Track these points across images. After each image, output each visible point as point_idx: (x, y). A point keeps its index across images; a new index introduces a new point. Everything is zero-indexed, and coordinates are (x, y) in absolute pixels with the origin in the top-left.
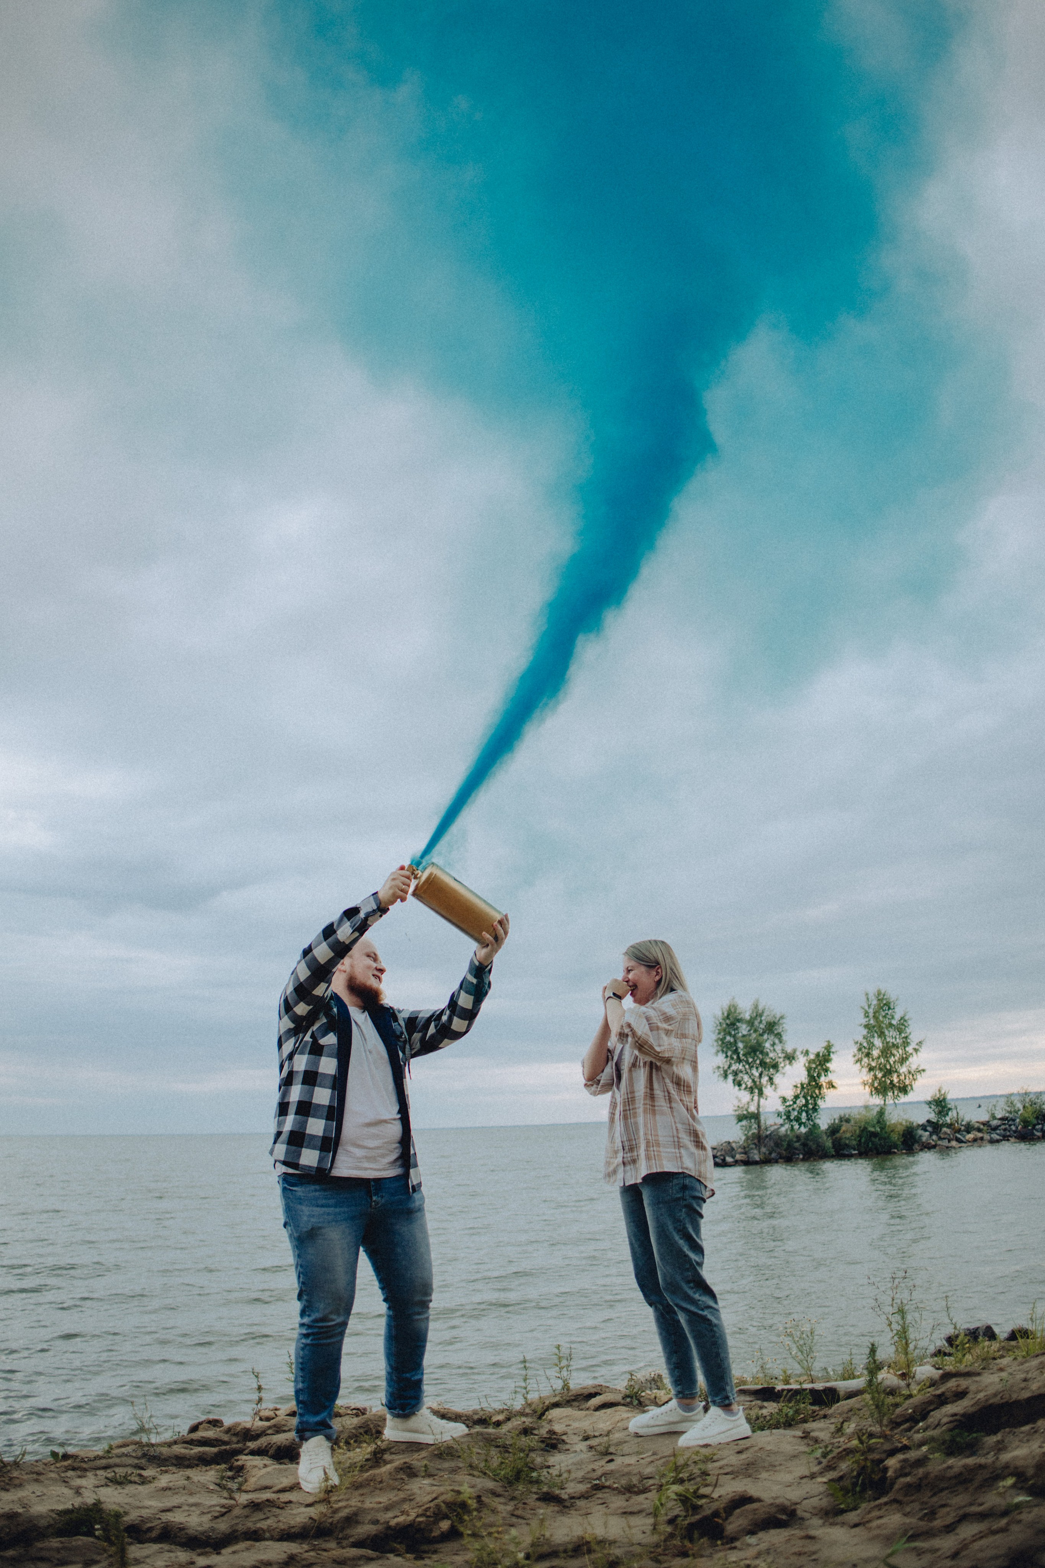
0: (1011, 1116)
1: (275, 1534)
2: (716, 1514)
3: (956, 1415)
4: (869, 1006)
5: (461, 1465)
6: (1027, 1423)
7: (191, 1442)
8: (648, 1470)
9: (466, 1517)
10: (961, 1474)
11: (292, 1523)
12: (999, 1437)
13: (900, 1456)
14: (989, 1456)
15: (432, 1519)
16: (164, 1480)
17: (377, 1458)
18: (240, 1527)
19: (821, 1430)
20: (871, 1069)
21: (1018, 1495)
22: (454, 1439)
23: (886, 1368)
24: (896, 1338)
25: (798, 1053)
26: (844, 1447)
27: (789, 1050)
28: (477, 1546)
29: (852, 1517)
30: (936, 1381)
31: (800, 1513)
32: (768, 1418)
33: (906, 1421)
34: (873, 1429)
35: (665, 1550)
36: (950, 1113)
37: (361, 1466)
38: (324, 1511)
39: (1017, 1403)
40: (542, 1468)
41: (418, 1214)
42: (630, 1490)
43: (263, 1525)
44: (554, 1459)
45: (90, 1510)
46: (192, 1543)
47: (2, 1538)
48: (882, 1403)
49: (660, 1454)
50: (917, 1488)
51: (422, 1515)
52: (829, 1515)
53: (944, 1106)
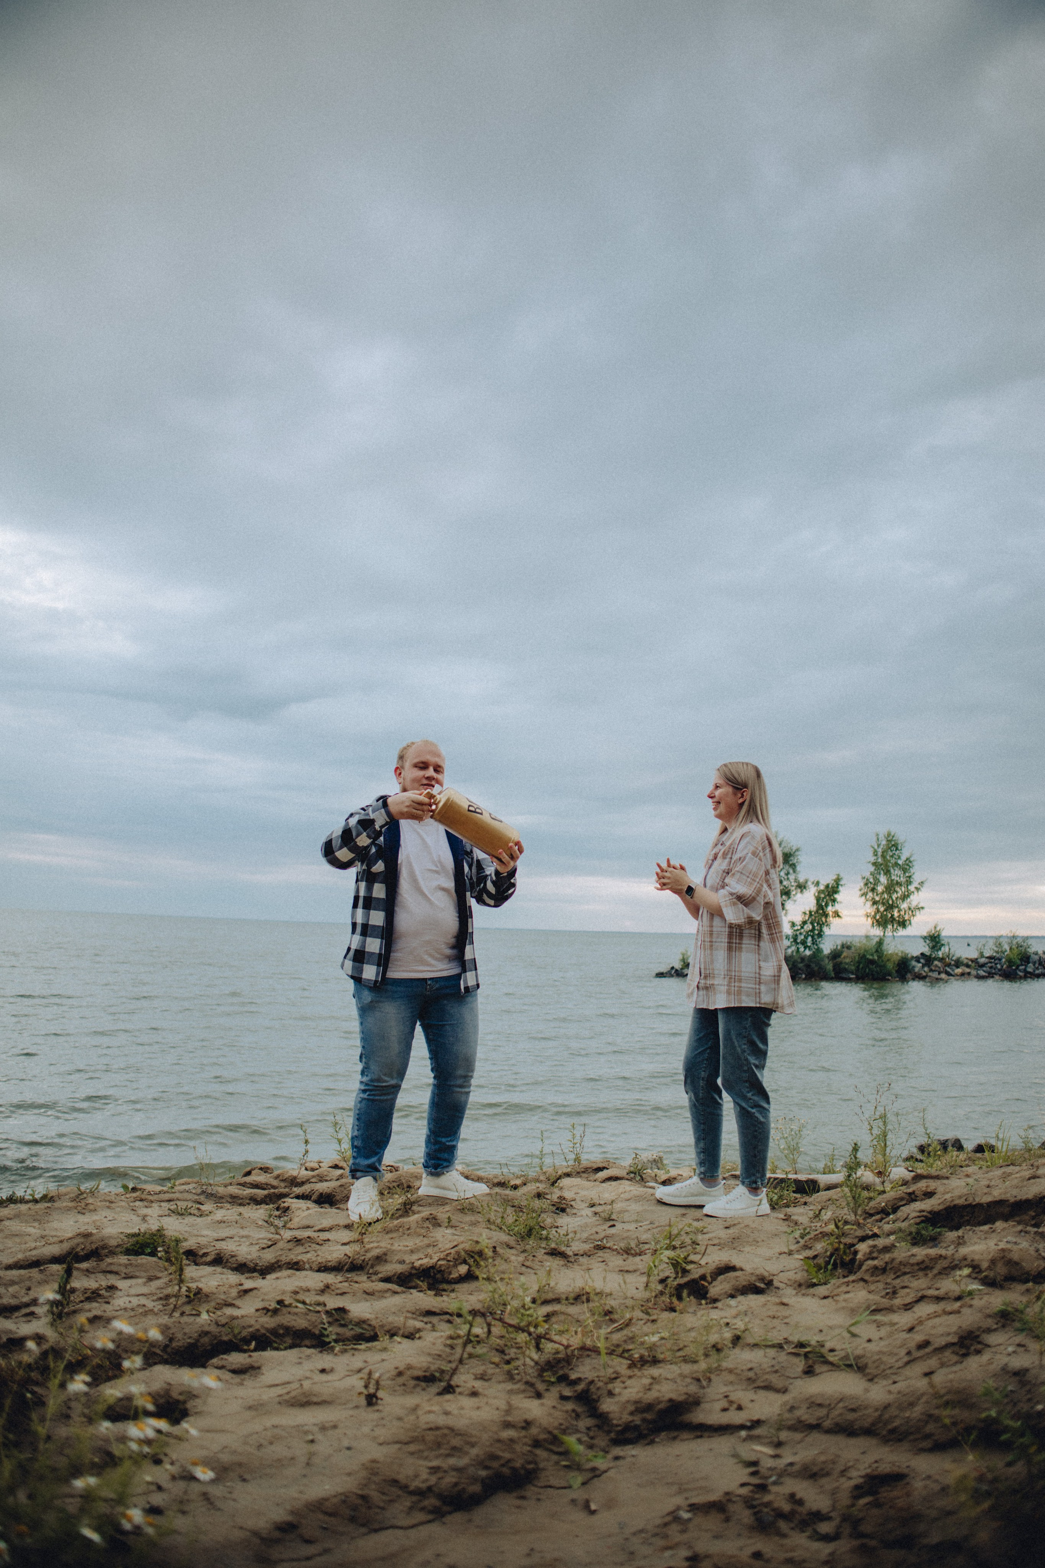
0: (998, 956)
1: (315, 1267)
2: (703, 1277)
3: (923, 1211)
4: (879, 846)
5: (480, 1220)
6: (985, 1224)
7: (244, 1185)
8: (644, 1237)
9: (482, 1263)
10: (923, 1262)
11: (329, 1258)
12: (960, 1233)
13: (870, 1242)
14: (950, 1249)
15: (451, 1263)
16: (219, 1215)
17: (407, 1209)
18: (284, 1259)
19: (802, 1214)
20: (875, 903)
21: (971, 1283)
22: (475, 1196)
23: (862, 1167)
24: (874, 1142)
25: (809, 883)
26: (821, 1230)
27: (801, 880)
28: (490, 1288)
29: (822, 1290)
30: (908, 1182)
31: (776, 1283)
33: (878, 1213)
34: (848, 1217)
35: (655, 1304)
36: (941, 949)
37: (393, 1215)
38: (358, 1249)
39: (980, 1205)
40: (551, 1228)
42: (627, 1251)
43: (304, 1258)
44: (565, 1221)
45: (155, 1235)
46: (242, 1268)
47: (77, 1253)
48: (860, 1195)
49: (657, 1224)
50: (884, 1270)
51: (443, 1259)
52: (803, 1287)
53: (937, 943)
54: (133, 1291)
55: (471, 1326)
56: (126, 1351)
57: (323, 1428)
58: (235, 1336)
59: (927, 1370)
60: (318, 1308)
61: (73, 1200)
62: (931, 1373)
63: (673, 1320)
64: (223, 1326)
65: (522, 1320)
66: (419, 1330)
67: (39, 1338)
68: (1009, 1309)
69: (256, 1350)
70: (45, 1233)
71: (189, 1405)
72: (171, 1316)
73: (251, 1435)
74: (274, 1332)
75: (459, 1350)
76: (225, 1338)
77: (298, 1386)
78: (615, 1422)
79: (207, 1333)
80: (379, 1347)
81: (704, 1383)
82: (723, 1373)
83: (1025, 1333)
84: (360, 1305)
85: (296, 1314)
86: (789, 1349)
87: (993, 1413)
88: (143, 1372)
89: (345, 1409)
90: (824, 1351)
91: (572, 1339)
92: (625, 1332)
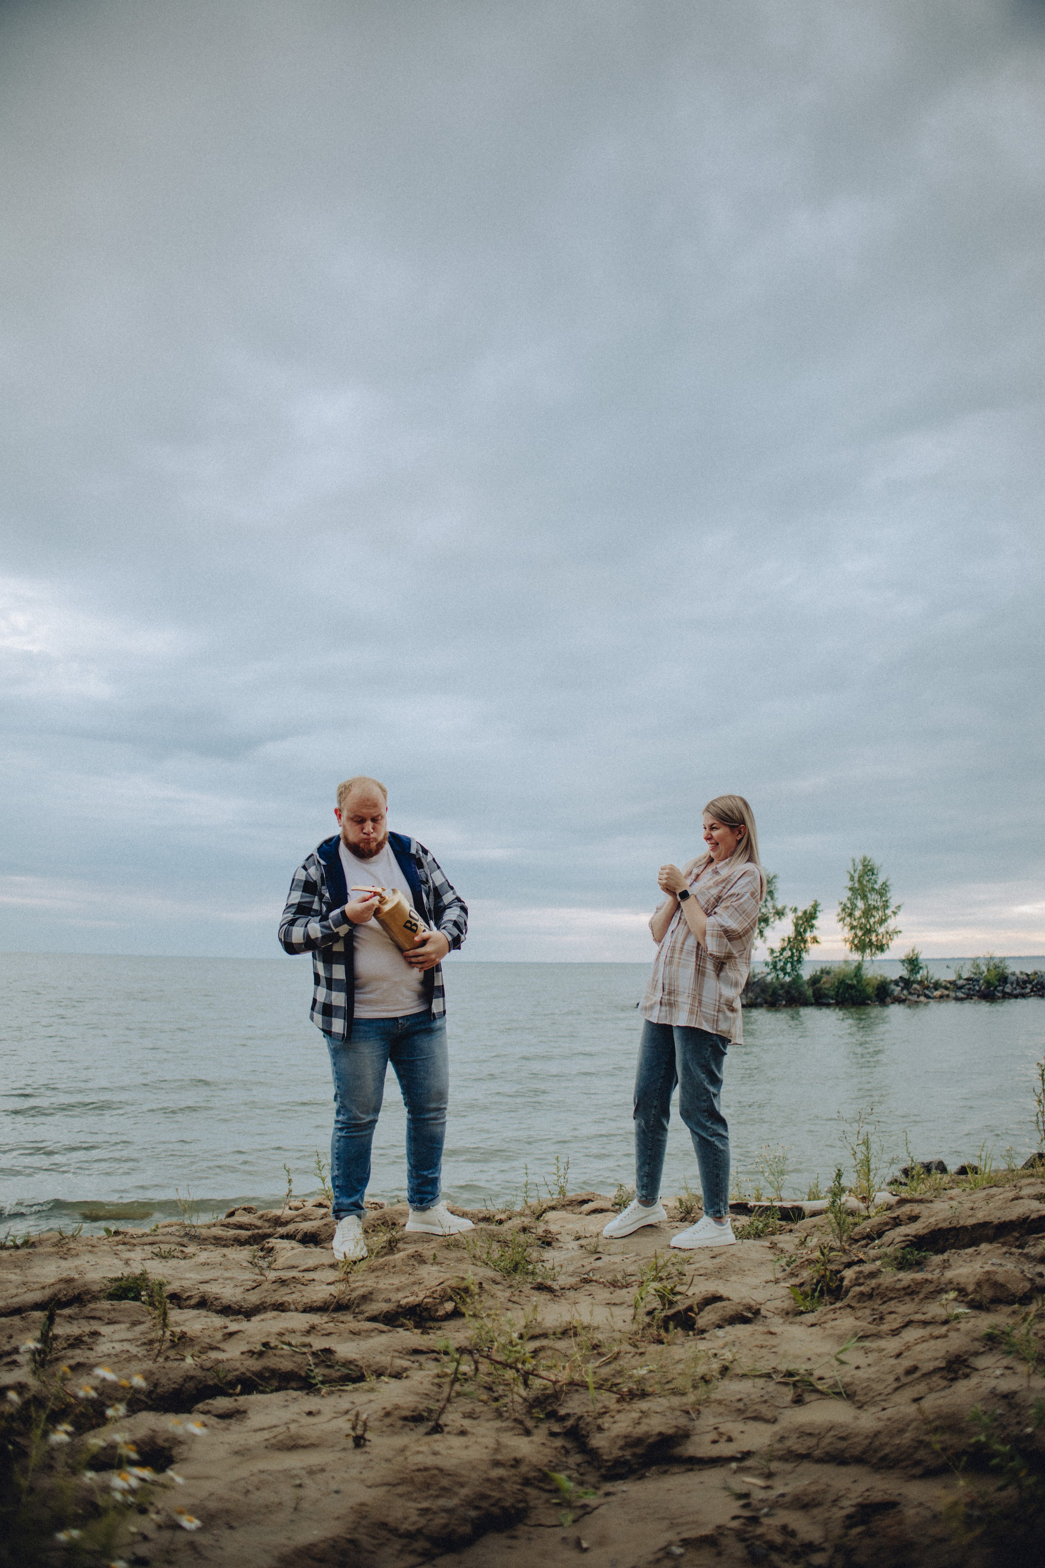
0: (976, 977)
1: (300, 1307)
2: (690, 1309)
3: (908, 1235)
4: (855, 871)
5: (466, 1256)
6: (970, 1246)
7: (227, 1226)
8: (631, 1269)
9: (468, 1300)
10: (909, 1286)
11: (315, 1298)
12: (945, 1256)
13: (856, 1268)
14: (936, 1272)
15: (438, 1301)
16: (203, 1257)
17: (391, 1246)
18: (268, 1300)
19: (786, 1242)
20: (853, 928)
21: (958, 1307)
22: (461, 1233)
23: (847, 1192)
24: (858, 1168)
25: (787, 910)
26: (808, 1257)
27: (779, 906)
28: (477, 1325)
29: (810, 1318)
30: (893, 1206)
31: (763, 1312)
32: (740, 1229)
33: (863, 1239)
34: (834, 1243)
35: (643, 1337)
36: (921, 972)
37: (378, 1253)
38: (344, 1289)
39: (965, 1228)
40: (537, 1262)
41: (439, 1033)
42: (614, 1284)
43: (288, 1298)
44: (549, 1255)
45: (138, 1279)
46: (227, 1310)
47: (59, 1299)
48: (844, 1221)
49: (643, 1255)
50: (870, 1296)
51: (429, 1297)
52: (790, 1315)
53: (917, 965)
54: (116, 1337)
55: (458, 1364)
56: (110, 1399)
57: (311, 1472)
58: (220, 1380)
59: (916, 1396)
60: (305, 1350)
61: (55, 1245)
62: (921, 1398)
63: (662, 1352)
64: (208, 1370)
65: (509, 1357)
66: (406, 1369)
67: (20, 1388)
68: (996, 1332)
69: (242, 1393)
70: (26, 1279)
71: (174, 1452)
72: (155, 1361)
73: (237, 1481)
74: (259, 1374)
75: (446, 1389)
76: (211, 1383)
77: (285, 1429)
78: (605, 1457)
79: (192, 1378)
80: (366, 1388)
81: (694, 1416)
82: (713, 1405)
83: (1011, 1356)
84: (347, 1344)
85: (282, 1356)
86: (778, 1378)
87: (983, 1438)
88: (127, 1419)
89: (332, 1451)
90: (812, 1379)
91: (560, 1374)
92: (613, 1366)
